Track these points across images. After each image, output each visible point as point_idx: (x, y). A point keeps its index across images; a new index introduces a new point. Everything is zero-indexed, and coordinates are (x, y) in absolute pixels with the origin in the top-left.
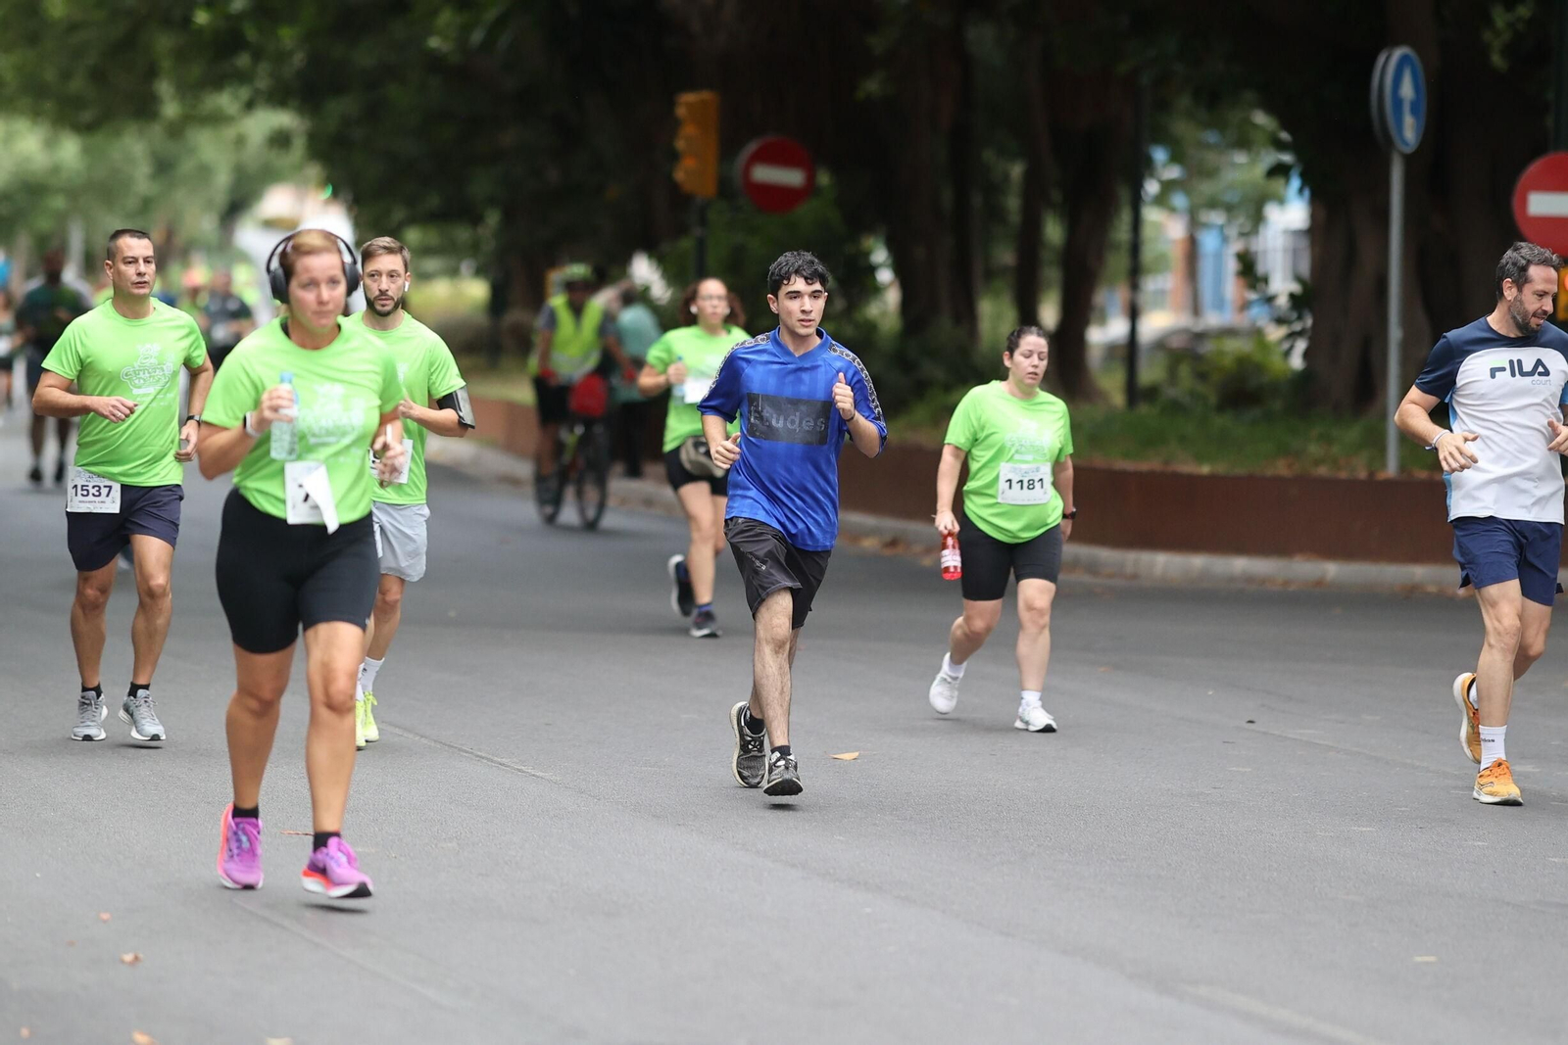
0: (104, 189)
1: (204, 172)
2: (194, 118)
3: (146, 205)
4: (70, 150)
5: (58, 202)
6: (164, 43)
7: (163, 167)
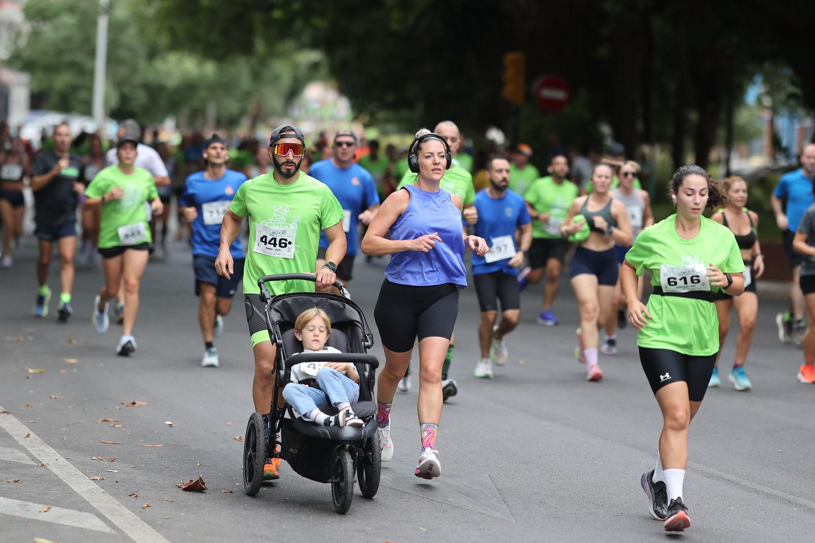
0: (225, 87)
1: (276, 79)
2: (272, 54)
3: (247, 95)
4: (210, 69)
5: (203, 93)
6: (257, 18)
7: (256, 76)
